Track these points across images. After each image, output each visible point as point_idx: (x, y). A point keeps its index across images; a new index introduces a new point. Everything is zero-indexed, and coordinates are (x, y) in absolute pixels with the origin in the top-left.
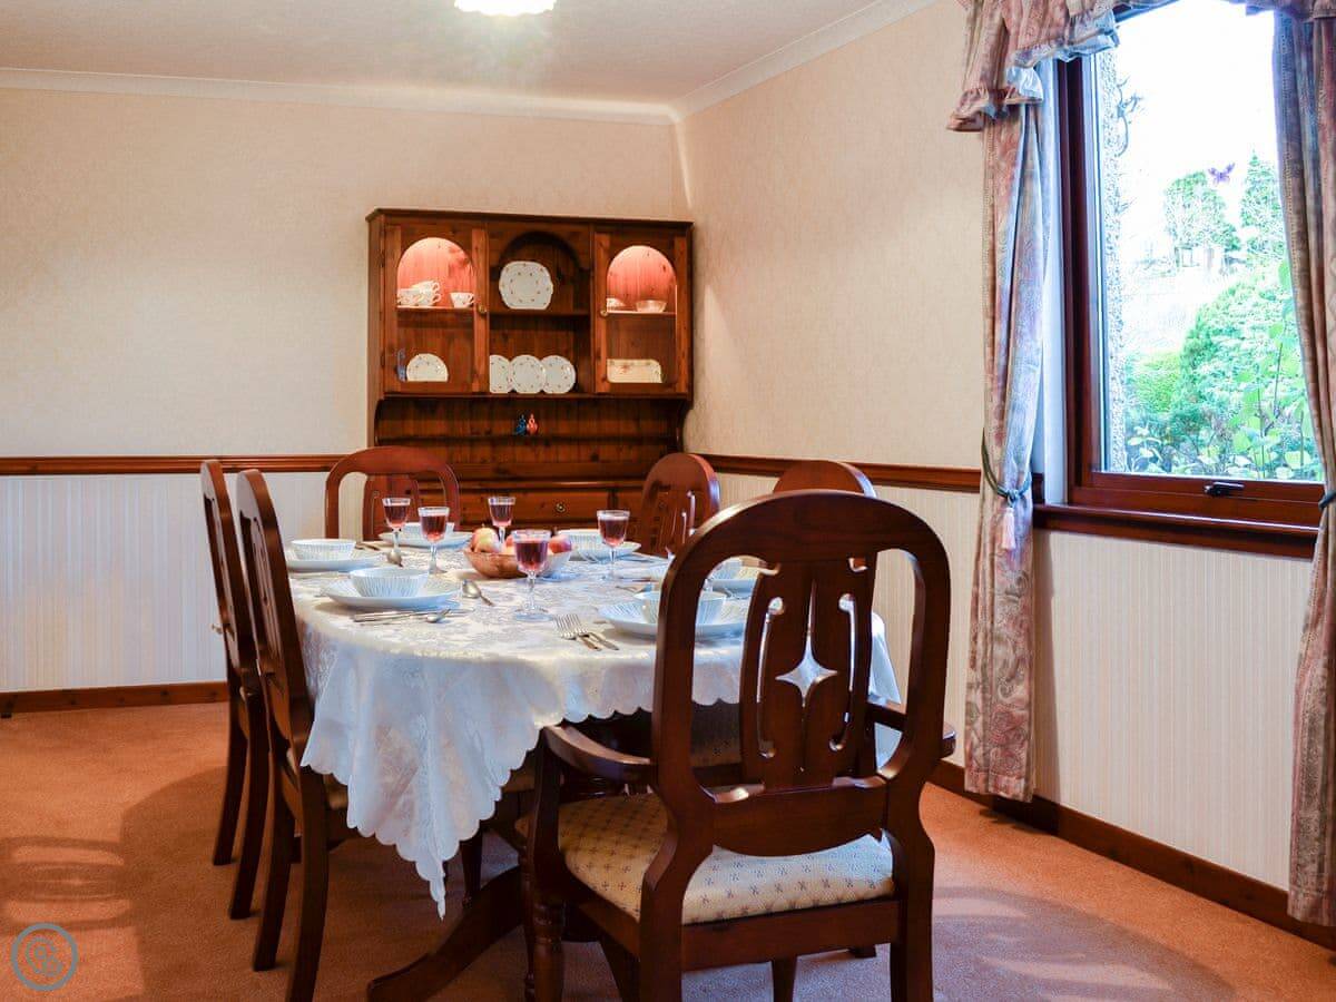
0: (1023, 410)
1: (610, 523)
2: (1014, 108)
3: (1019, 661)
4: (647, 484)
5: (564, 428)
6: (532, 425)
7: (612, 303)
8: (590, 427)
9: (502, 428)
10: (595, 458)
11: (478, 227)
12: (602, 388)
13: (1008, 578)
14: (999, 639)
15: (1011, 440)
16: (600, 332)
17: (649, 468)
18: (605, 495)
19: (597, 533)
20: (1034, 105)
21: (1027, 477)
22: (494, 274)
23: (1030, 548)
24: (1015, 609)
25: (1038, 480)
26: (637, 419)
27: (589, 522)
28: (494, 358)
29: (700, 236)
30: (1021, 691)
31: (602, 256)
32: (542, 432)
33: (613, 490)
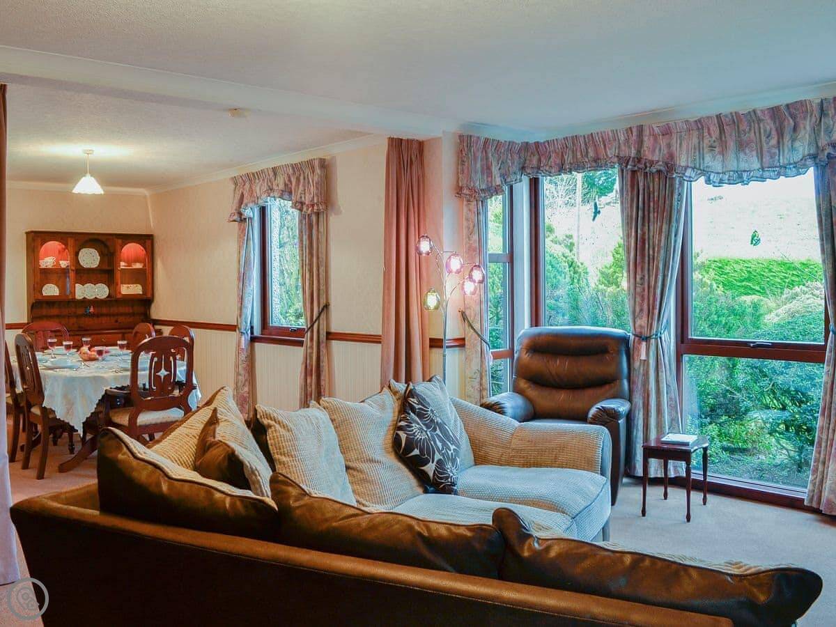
0: (247, 308)
1: (122, 345)
2: (245, 219)
3: (246, 380)
4: (134, 331)
5: (104, 310)
6: (92, 310)
7: (122, 264)
8: (114, 310)
9: (80, 311)
10: (117, 321)
11: (71, 237)
12: (119, 296)
13: (243, 356)
14: (240, 375)
15: (243, 317)
16: (118, 275)
17: (135, 326)
18: (120, 335)
19: (118, 348)
20: (250, 219)
21: (249, 327)
22: (77, 254)
23: (250, 348)
24: (244, 365)
25: (252, 328)
26: (132, 307)
27: (115, 345)
28: (77, 285)
29: (156, 239)
30: (246, 389)
31: (118, 247)
32: (96, 313)
33: (124, 334)
